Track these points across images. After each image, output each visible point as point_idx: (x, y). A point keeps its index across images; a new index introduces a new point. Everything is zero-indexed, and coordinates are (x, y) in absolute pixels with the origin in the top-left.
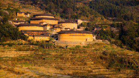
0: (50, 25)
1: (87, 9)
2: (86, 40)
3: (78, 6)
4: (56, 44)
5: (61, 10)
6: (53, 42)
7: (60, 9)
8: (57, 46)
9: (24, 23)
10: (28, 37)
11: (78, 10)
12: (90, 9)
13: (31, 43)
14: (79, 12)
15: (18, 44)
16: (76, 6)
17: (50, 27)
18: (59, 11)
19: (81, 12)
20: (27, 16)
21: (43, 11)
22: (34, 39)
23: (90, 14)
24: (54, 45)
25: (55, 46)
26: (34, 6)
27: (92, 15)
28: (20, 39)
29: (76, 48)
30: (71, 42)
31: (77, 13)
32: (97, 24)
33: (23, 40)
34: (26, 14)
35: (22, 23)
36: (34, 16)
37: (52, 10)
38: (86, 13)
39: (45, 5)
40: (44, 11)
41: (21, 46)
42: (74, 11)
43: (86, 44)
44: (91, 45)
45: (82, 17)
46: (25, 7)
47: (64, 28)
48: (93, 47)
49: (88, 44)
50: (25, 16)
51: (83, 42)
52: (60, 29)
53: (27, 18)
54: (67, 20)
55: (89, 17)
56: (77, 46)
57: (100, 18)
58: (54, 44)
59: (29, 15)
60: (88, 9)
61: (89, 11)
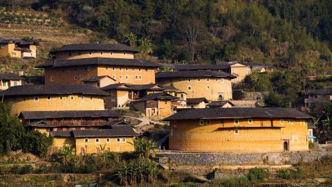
0: (129, 89)
1: (262, 18)
2: (286, 145)
3: (223, 8)
4: (166, 167)
5: (157, 25)
6: (151, 157)
7: (154, 22)
8: (174, 174)
9: (19, 83)
10: (50, 140)
11: (225, 24)
12: (273, 19)
13: (63, 164)
14: (230, 31)
15: (14, 170)
16: (217, 10)
17: (130, 96)
18: (151, 29)
19: (239, 31)
20: (26, 54)
21: (85, 32)
22: (74, 146)
23: (276, 38)
24: (160, 171)
25: (165, 175)
26: (46, 11)
27: (284, 41)
28: (20, 152)
29: (250, 178)
30: (227, 156)
31: (220, 35)
32: (312, 78)
33: (31, 152)
34: (23, 46)
35: (12, 83)
36: (55, 53)
37: (122, 27)
38: (257, 35)
39: (89, 8)
40: (89, 31)
41: (26, 177)
42: (208, 26)
43: (286, 163)
44: (308, 164)
45: (244, 52)
46: (11, 19)
47: (185, 97)
48: (316, 173)
49: (295, 162)
50: (18, 54)
51: (274, 156)
52: (169, 103)
53: (26, 62)
54: (184, 64)
55: (272, 52)
56: (251, 171)
57: (318, 54)
58: (160, 167)
59: (33, 52)
60: (266, 17)
61: (268, 28)
